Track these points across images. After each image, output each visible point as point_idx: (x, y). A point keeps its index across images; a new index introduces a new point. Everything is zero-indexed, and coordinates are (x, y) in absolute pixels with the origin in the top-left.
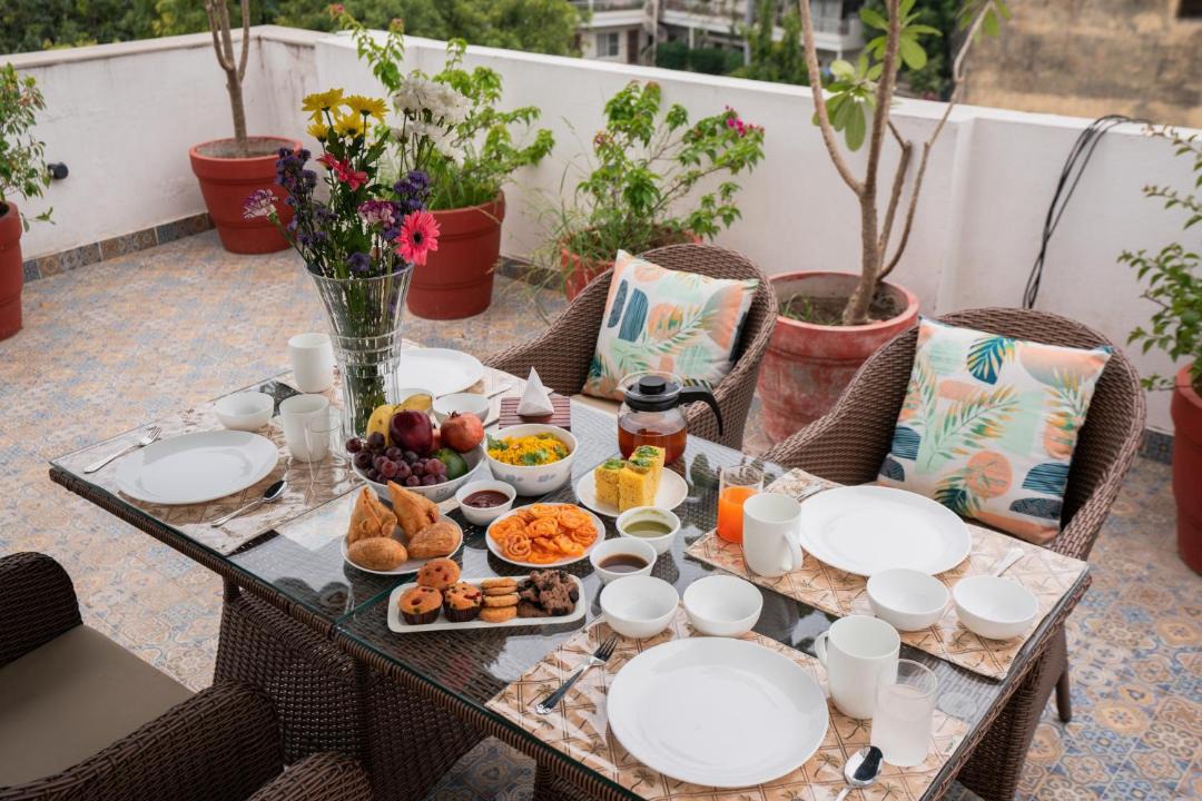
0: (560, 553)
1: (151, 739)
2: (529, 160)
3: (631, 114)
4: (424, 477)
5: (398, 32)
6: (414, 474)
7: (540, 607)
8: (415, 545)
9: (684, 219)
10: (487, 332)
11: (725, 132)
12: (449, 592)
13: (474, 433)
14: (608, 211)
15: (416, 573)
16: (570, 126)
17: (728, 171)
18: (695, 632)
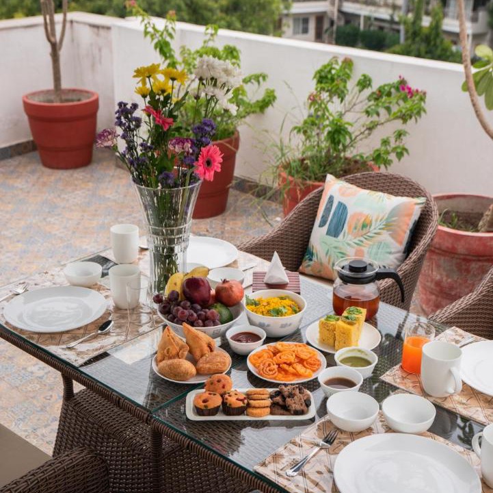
0: (297, 375)
1: (35, 480)
2: (258, 110)
3: (333, 80)
4: (206, 321)
5: (173, 20)
6: (199, 319)
7: (285, 409)
8: (201, 365)
9: (368, 154)
10: (224, 229)
11: (399, 94)
12: (227, 396)
13: (238, 294)
14: (314, 147)
15: (204, 383)
16: (289, 87)
17: (400, 121)
18: (389, 429)
